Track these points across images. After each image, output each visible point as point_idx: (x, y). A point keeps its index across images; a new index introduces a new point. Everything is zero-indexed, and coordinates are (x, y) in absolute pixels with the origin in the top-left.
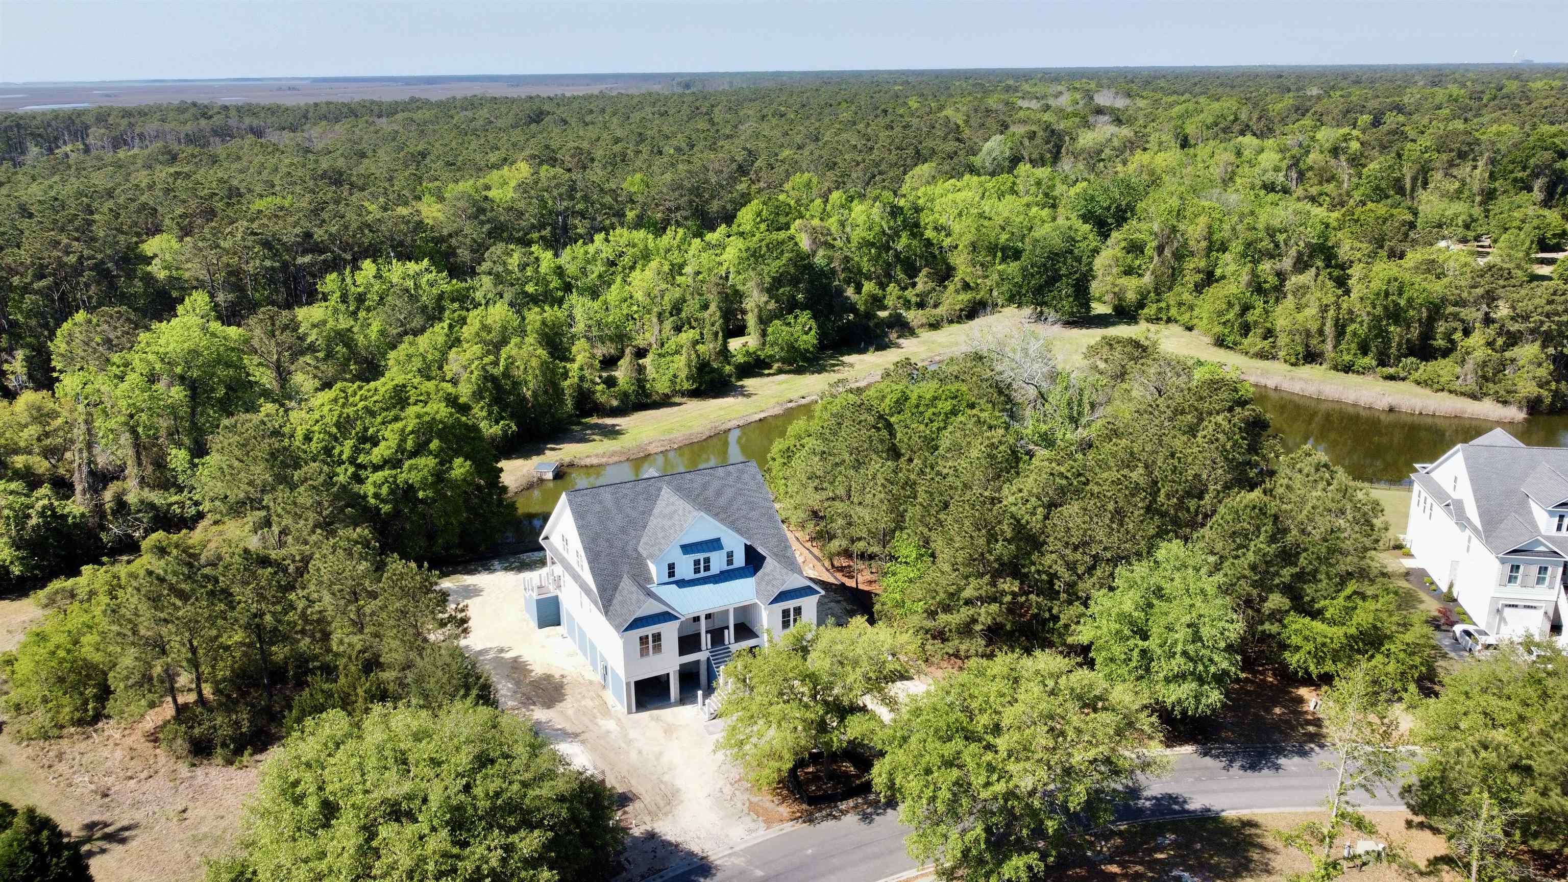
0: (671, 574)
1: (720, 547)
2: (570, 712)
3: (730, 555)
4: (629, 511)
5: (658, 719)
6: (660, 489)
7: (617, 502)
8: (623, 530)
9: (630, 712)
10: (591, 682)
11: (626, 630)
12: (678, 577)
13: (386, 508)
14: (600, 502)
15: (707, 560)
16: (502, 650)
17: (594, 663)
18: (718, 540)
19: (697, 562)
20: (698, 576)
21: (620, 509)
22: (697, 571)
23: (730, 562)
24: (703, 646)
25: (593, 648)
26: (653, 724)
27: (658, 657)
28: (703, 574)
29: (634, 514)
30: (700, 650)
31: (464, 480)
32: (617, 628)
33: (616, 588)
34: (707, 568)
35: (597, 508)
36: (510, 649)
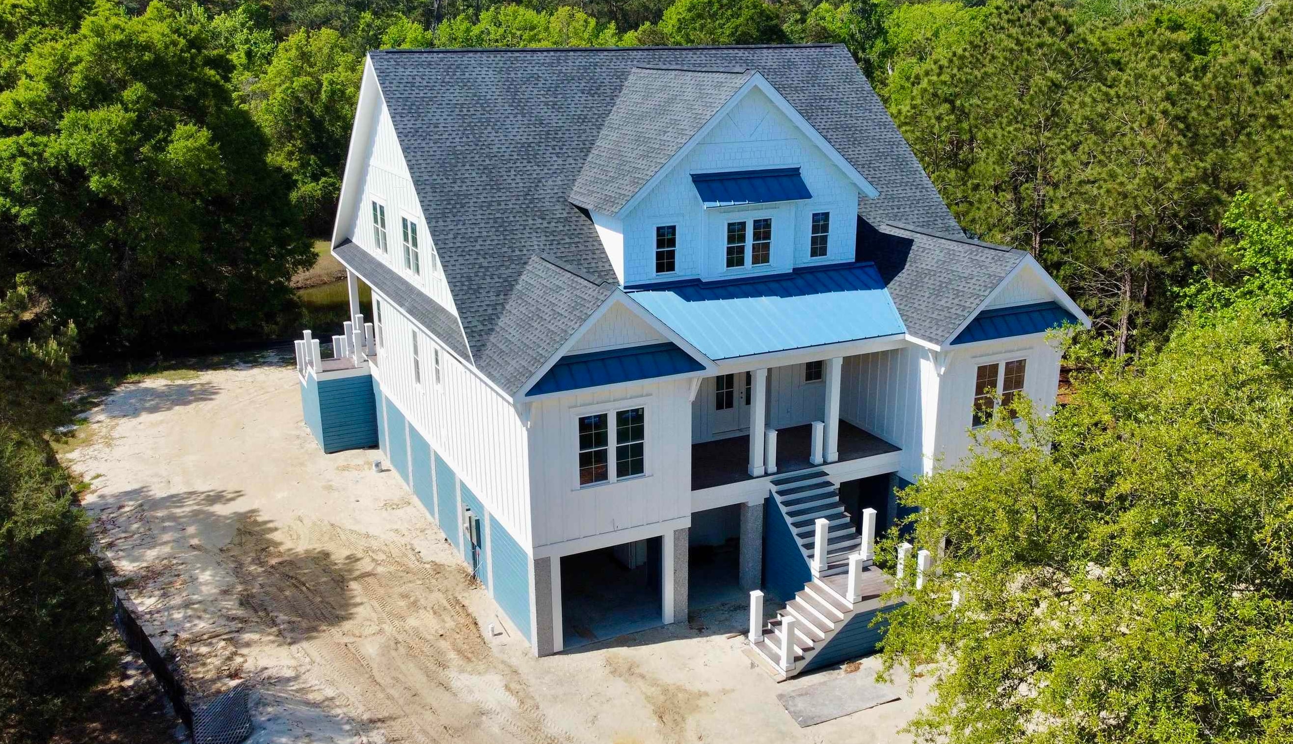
0: (665, 262)
1: (803, 193)
2: (370, 649)
3: (821, 223)
4: (545, 112)
5: (631, 671)
6: (622, 76)
7: (512, 90)
8: (527, 151)
9: (545, 651)
10: (438, 569)
11: (539, 389)
12: (682, 270)
13: (25, 214)
14: (464, 84)
15: (763, 229)
16: (217, 498)
17: (447, 523)
18: (794, 173)
19: (736, 232)
20: (736, 273)
21: (519, 105)
22: (735, 257)
23: (819, 246)
24: (757, 465)
25: (446, 473)
26: (618, 686)
27: (632, 483)
28: (749, 269)
29: (555, 120)
30: (745, 475)
31: (188, 163)
32: (509, 384)
33: (507, 287)
34: (762, 255)
35: (456, 95)
36: (239, 494)
